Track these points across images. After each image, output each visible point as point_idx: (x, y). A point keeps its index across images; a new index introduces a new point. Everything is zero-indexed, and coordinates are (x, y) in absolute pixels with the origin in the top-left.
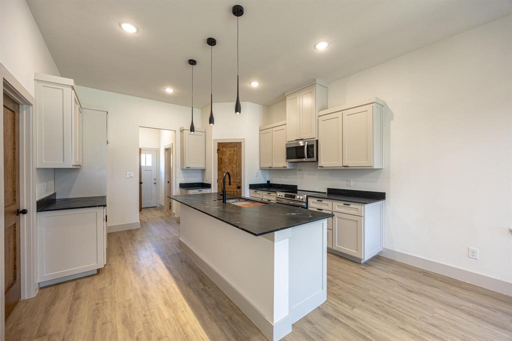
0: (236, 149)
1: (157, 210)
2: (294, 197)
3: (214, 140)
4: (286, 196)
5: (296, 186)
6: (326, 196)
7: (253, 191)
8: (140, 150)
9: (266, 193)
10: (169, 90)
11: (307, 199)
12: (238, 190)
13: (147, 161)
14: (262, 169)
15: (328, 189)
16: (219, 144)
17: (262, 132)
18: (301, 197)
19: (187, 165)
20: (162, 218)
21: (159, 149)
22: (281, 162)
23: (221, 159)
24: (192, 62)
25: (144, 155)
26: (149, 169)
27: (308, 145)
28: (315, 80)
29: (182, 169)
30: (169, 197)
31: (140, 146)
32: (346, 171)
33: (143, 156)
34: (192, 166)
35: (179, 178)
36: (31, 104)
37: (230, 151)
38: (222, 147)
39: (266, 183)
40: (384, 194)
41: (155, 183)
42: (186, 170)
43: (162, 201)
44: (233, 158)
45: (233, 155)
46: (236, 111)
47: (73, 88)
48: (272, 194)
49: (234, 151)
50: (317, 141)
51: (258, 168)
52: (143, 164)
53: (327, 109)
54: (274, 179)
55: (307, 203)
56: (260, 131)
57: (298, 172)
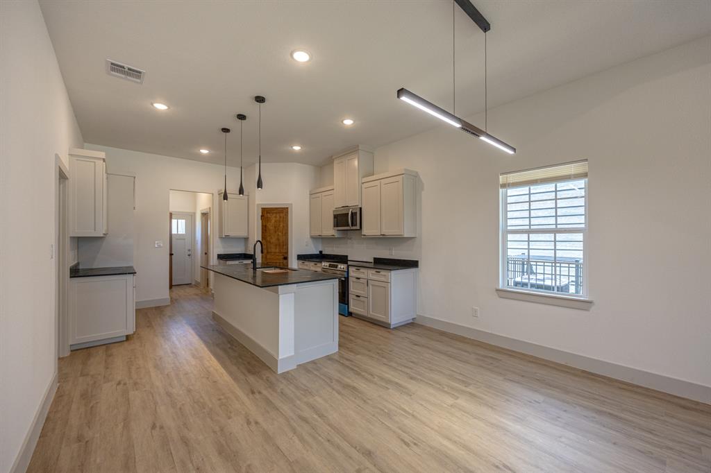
0: (282, 215)
1: (192, 287)
2: (336, 267)
3: (258, 205)
4: (330, 266)
5: (347, 256)
6: (372, 265)
7: (301, 262)
8: (171, 214)
9: (312, 264)
10: (204, 151)
11: (348, 269)
12: (285, 261)
13: (179, 227)
14: (313, 238)
15: (375, 259)
16: (264, 210)
17: (313, 196)
18: (342, 267)
19: (226, 233)
20: (197, 295)
21: (195, 213)
22: (329, 230)
23: (266, 226)
24: (226, 130)
25: (176, 220)
26: (180, 237)
27: (352, 213)
28: (358, 146)
29: (221, 238)
30: (206, 268)
31: (171, 210)
32: (383, 239)
33: (174, 222)
34: (232, 234)
35: (217, 248)
36: (67, 178)
37: (276, 217)
38: (266, 213)
39: (318, 253)
40: (417, 262)
41: (189, 255)
42: (226, 239)
43: (198, 277)
44: (279, 225)
45: (279, 222)
46: (258, 187)
47: (104, 160)
48: (319, 265)
49: (280, 217)
50: (361, 209)
51: (309, 236)
52: (174, 232)
53: (373, 175)
54: (326, 248)
55: (348, 272)
56: (311, 194)
57: (349, 241)
